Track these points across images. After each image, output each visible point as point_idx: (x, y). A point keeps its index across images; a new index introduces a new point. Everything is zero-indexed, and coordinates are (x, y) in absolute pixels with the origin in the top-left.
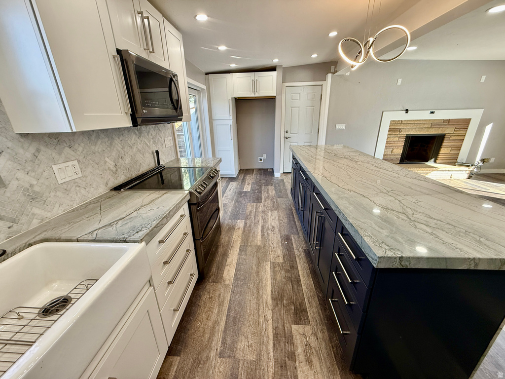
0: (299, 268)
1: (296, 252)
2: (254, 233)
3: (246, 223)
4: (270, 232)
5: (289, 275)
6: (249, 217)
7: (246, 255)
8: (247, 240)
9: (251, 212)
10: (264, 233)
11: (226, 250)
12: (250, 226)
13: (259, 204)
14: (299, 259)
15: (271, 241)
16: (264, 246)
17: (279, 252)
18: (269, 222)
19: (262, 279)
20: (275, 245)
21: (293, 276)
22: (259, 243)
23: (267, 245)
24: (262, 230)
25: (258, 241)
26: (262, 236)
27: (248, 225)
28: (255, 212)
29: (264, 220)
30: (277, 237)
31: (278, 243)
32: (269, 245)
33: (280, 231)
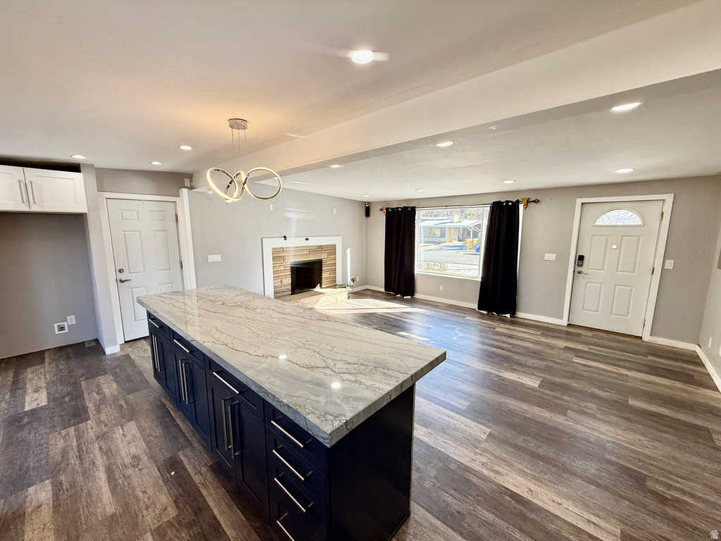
0: (211, 503)
1: (197, 479)
2: (89, 495)
3: (57, 487)
4: (130, 472)
5: (196, 529)
6: (63, 465)
8: (75, 522)
10: (115, 480)
12: (73, 484)
13: (82, 426)
14: (206, 486)
15: (138, 489)
16: (126, 508)
17: (164, 499)
18: (123, 453)
20: (150, 492)
21: (205, 526)
22: (110, 510)
23: (132, 501)
24: (109, 477)
25: (107, 502)
26: (114, 489)
27: (66, 485)
28: (78, 445)
30: (149, 474)
31: (155, 484)
32: (138, 499)
33: (152, 458)
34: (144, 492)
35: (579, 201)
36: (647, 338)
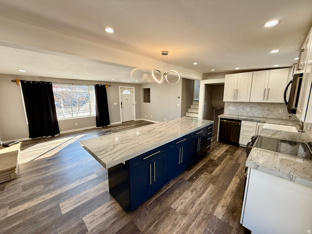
0: (199, 167)
1: (194, 172)
2: (211, 194)
3: (214, 209)
4: (198, 189)
5: (206, 168)
6: (206, 216)
7: (224, 183)
8: (219, 191)
9: (199, 225)
10: (203, 191)
11: (238, 193)
12: (211, 203)
15: (203, 183)
16: (209, 182)
17: (203, 176)
19: (220, 171)
20: (202, 180)
22: (212, 185)
25: (211, 187)
26: (206, 189)
27: (212, 205)
28: (194, 221)
29: (193, 203)
30: (197, 183)
31: (200, 180)
32: (205, 182)
33: (190, 186)
34: (203, 181)
35: (120, 87)
36: (135, 119)
